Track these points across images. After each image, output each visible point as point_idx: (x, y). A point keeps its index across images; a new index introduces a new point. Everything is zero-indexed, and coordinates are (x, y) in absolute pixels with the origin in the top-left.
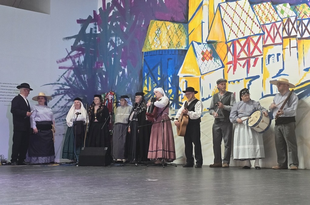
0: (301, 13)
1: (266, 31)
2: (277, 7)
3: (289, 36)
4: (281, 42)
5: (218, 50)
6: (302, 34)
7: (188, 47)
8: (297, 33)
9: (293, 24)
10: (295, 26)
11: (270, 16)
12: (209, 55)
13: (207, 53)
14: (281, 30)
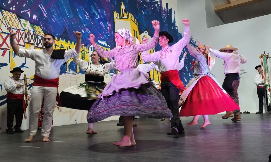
0: (37, 31)
2: (21, 20)
3: (29, 43)
4: (24, 45)
6: (38, 44)
8: (34, 43)
9: (32, 36)
11: (15, 24)
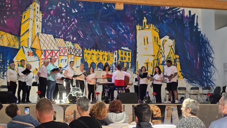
0: (76, 46)
1: (61, 50)
2: (66, 42)
3: (71, 54)
4: (67, 55)
5: (36, 53)
6: (76, 54)
7: (20, 48)
8: (74, 53)
9: (73, 50)
10: (73, 51)
11: (63, 44)
12: (32, 54)
13: (31, 53)
14: (67, 51)
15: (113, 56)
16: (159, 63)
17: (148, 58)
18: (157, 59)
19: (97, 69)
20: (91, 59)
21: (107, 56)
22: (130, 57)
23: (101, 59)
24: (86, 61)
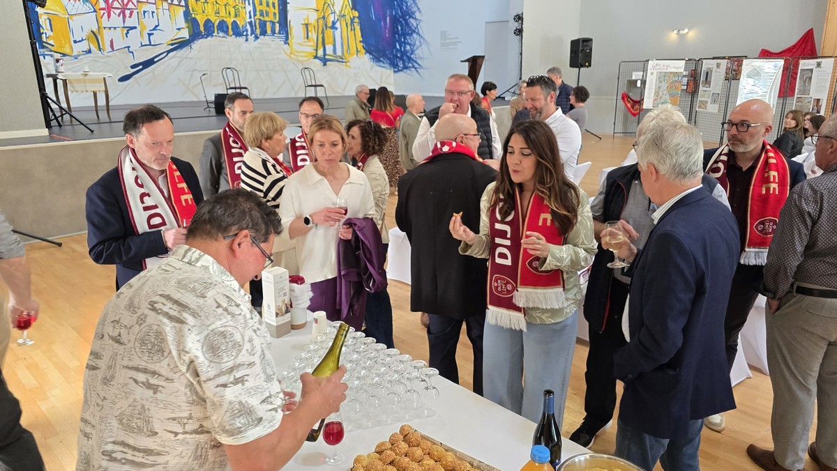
6: (172, 1)
15: (245, 8)
16: (326, 25)
17: (308, 15)
18: (324, 17)
19: (218, 33)
20: (204, 12)
21: (234, 7)
22: (277, 11)
23: (223, 13)
24: (193, 16)
